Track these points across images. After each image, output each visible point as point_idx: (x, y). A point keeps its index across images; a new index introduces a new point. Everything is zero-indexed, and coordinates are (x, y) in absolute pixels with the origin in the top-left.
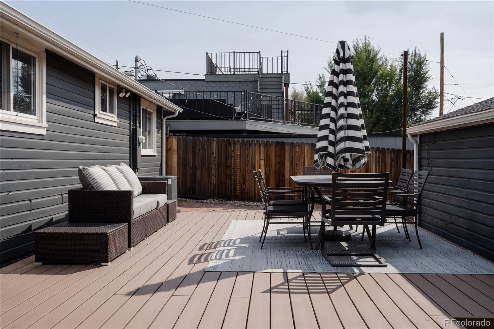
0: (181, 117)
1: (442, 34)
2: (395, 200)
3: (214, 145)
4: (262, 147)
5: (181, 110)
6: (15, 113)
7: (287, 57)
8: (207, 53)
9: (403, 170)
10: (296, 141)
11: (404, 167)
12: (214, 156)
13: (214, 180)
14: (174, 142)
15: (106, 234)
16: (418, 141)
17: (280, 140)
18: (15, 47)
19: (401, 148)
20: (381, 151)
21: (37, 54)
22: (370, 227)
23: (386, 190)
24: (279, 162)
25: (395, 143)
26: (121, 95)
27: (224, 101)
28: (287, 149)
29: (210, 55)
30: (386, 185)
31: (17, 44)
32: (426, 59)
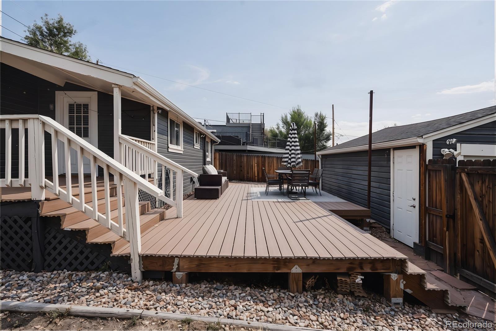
0: (220, 144)
1: (333, 105)
2: (312, 179)
3: (235, 157)
4: (256, 158)
5: (220, 141)
6: (176, 146)
7: (263, 115)
8: (227, 113)
9: (315, 169)
10: (270, 155)
11: (316, 168)
12: (235, 161)
13: (235, 172)
14: (217, 155)
15: (218, 189)
16: (321, 157)
17: (264, 155)
18: (177, 122)
19: (314, 159)
20: (306, 161)
21: (180, 123)
22: (304, 188)
23: (309, 175)
24: (263, 165)
25: (311, 157)
26: (202, 136)
27: (238, 137)
28: (266, 159)
29: (228, 114)
30: (309, 174)
31: (177, 121)
32: (326, 117)
